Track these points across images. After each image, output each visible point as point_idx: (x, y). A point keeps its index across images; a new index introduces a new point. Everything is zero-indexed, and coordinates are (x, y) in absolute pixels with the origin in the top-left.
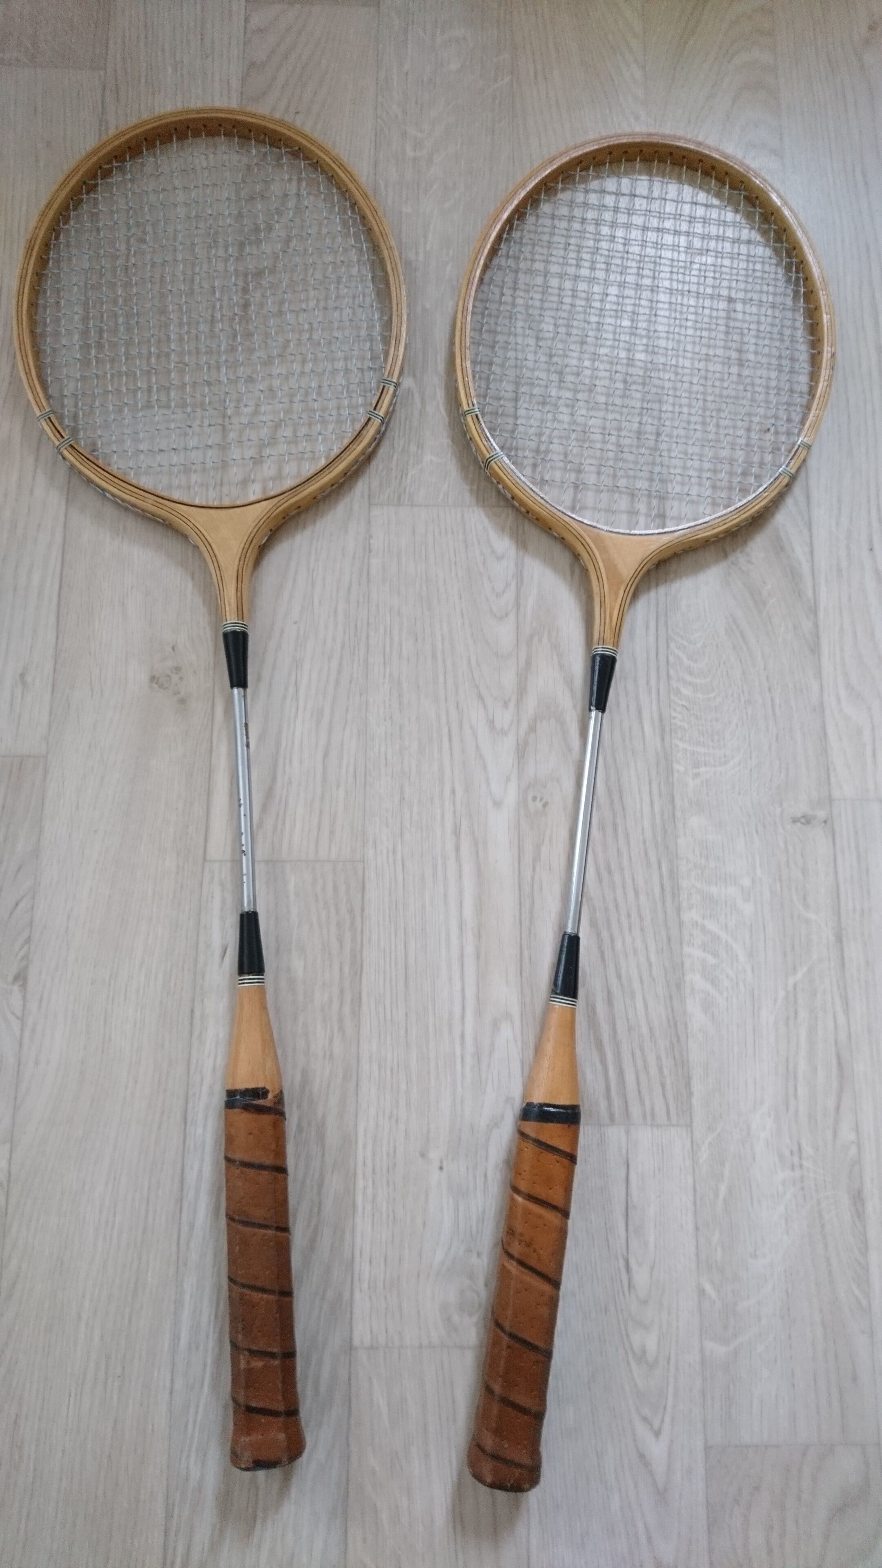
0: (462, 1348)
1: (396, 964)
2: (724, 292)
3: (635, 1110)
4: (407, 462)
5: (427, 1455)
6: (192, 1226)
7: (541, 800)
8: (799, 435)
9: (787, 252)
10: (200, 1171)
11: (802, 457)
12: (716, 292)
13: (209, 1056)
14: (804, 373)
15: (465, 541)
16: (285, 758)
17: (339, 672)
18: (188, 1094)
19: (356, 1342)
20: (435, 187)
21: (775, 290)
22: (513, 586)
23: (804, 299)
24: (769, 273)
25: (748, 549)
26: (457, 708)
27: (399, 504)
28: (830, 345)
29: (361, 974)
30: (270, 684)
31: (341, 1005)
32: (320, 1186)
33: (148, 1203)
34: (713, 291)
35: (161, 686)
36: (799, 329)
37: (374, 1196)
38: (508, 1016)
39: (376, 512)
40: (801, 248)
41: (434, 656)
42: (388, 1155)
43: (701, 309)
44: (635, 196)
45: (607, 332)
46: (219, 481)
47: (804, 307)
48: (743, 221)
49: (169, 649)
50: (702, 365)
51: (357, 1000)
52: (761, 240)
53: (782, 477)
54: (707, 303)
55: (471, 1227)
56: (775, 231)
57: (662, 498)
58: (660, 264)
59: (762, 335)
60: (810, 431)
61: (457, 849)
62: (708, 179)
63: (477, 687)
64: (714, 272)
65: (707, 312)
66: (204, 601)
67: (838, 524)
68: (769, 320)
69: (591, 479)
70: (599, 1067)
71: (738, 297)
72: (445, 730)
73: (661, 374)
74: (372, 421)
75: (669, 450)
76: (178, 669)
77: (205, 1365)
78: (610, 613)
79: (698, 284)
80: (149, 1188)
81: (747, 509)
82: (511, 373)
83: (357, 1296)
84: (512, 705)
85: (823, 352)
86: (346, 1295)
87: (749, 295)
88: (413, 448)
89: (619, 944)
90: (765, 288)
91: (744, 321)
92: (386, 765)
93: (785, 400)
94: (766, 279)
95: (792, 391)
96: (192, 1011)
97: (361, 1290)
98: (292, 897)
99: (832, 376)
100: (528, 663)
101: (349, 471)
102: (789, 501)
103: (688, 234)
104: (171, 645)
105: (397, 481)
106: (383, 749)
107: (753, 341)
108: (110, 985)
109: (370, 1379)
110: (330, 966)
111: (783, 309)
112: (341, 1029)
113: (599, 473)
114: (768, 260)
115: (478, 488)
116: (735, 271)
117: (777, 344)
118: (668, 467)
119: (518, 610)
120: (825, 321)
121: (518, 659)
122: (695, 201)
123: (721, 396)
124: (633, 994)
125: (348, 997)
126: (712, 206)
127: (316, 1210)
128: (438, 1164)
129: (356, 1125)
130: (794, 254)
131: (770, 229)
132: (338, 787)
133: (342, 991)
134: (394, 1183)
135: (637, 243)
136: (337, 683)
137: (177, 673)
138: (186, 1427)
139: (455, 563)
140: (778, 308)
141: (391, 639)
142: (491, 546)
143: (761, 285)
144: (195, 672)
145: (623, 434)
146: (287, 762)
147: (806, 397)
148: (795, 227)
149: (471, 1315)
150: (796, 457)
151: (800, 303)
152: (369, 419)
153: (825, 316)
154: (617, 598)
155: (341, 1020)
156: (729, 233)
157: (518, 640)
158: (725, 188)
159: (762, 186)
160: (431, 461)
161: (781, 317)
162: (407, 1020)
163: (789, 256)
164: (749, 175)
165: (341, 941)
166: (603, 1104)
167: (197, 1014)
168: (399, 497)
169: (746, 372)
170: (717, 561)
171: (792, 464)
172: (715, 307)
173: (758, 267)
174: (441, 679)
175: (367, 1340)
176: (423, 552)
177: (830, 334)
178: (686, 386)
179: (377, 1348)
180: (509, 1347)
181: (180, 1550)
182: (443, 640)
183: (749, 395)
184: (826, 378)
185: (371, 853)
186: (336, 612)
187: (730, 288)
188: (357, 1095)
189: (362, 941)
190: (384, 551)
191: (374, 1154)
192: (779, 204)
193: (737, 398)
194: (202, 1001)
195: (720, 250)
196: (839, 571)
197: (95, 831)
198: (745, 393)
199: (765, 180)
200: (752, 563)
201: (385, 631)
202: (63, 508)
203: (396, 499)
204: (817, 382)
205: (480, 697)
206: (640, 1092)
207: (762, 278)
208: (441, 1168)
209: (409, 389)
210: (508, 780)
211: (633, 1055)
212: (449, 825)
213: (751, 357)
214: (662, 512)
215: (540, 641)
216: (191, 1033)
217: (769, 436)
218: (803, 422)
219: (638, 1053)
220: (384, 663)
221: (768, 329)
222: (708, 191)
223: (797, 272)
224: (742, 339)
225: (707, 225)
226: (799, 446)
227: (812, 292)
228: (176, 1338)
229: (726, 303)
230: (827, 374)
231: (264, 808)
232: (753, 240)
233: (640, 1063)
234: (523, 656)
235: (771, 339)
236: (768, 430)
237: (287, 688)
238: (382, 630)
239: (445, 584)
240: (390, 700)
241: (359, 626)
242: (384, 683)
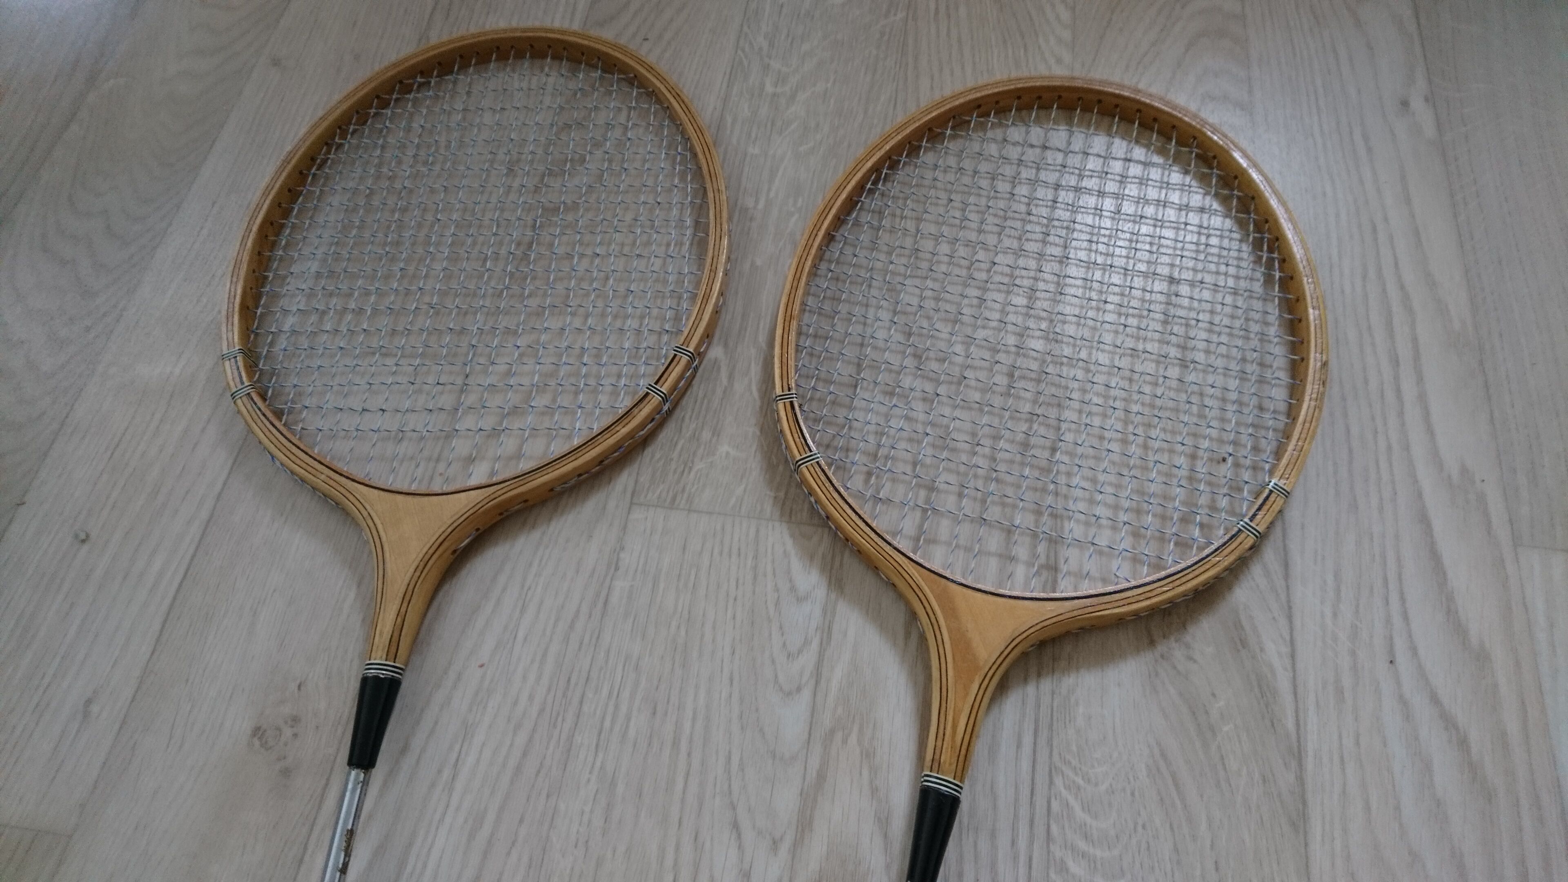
2: (1164, 271)
4: (694, 454)
8: (1271, 473)
9: (1255, 225)
11: (1276, 508)
12: (1152, 270)
14: (1280, 385)
15: (755, 568)
17: (525, 754)
20: (793, 127)
21: (1238, 272)
22: (815, 645)
23: (1279, 287)
24: (1229, 250)
25: (1188, 638)
26: (696, 840)
27: (672, 505)
28: (1319, 350)
30: (418, 762)
34: (1149, 268)
35: (264, 745)
36: (1273, 325)
39: (638, 514)
40: (1276, 221)
41: (676, 744)
43: (1128, 289)
44: (1046, 148)
45: (991, 309)
46: (435, 455)
47: (1279, 297)
48: (1194, 183)
49: (293, 686)
50: (1125, 363)
52: (1219, 209)
53: (1243, 536)
54: (1138, 282)
56: (1239, 198)
57: (1055, 541)
58: (1074, 230)
59: (1217, 329)
60: (1288, 471)
62: (1147, 133)
63: (734, 807)
64: (1151, 244)
65: (1137, 293)
66: (363, 620)
67: (1335, 615)
68: (1228, 310)
69: (949, 502)
71: (1183, 277)
73: (1065, 370)
74: (649, 397)
75: (1069, 474)
76: (295, 720)
78: (954, 719)
79: (1128, 257)
81: (1184, 580)
82: (850, 352)
84: (784, 851)
85: (1308, 359)
87: (1199, 277)
88: (706, 435)
90: (1223, 268)
91: (1190, 309)
93: (1250, 421)
94: (1224, 257)
95: (1261, 408)
99: (1323, 394)
100: (821, 777)
101: (607, 458)
102: (1256, 570)
103: (1116, 196)
104: (298, 682)
105: (676, 476)
107: (1204, 335)
111: (1251, 297)
113: (960, 495)
114: (1228, 233)
115: (786, 494)
116: (1180, 245)
117: (1240, 343)
118: (1066, 497)
119: (817, 683)
120: (1311, 317)
121: (806, 768)
122: (1129, 157)
123: (1152, 406)
126: (1154, 165)
130: (1267, 227)
131: (1231, 196)
135: (1045, 203)
136: (518, 771)
137: (292, 727)
139: (735, 600)
140: (1242, 295)
141: (617, 707)
142: (791, 581)
143: (1218, 264)
144: (317, 727)
145: (1002, 444)
147: (1282, 418)
148: (1267, 195)
150: (1266, 507)
151: (1274, 291)
152: (647, 394)
153: (1311, 311)
154: (966, 695)
156: (1175, 197)
157: (810, 734)
158: (1170, 144)
159: (1221, 143)
160: (728, 453)
161: (1244, 307)
163: (1258, 229)
164: (1204, 129)
168: (674, 499)
169: (1191, 377)
170: (1138, 650)
171: (1259, 517)
172: (1149, 289)
173: (1214, 241)
174: (680, 785)
176: (692, 577)
177: (1319, 335)
178: (1100, 388)
182: (694, 719)
183: (1195, 409)
184: (1314, 396)
186: (545, 654)
187: (1172, 265)
190: (636, 571)
192: (1245, 165)
193: (1177, 410)
195: (1160, 217)
196: (1340, 691)
198: (1188, 406)
199: (1226, 136)
200: (1195, 661)
201: (610, 693)
202: (226, 472)
203: (669, 500)
204: (1300, 401)
205: (736, 826)
207: (1219, 256)
209: (716, 359)
213: (1200, 357)
214: (1052, 561)
215: (845, 741)
217: (1225, 470)
218: (1278, 454)
220: (597, 746)
221: (1226, 321)
222: (1147, 147)
223: (1271, 250)
224: (1187, 332)
225: (1144, 187)
226: (1271, 491)
227: (1292, 278)
229: (1166, 284)
230: (1316, 390)
232: (1207, 207)
234: (814, 763)
235: (1230, 335)
236: (1224, 460)
237: (440, 772)
238: (605, 692)
239: (714, 628)
240: (592, 812)
241: (573, 681)
242: (589, 780)
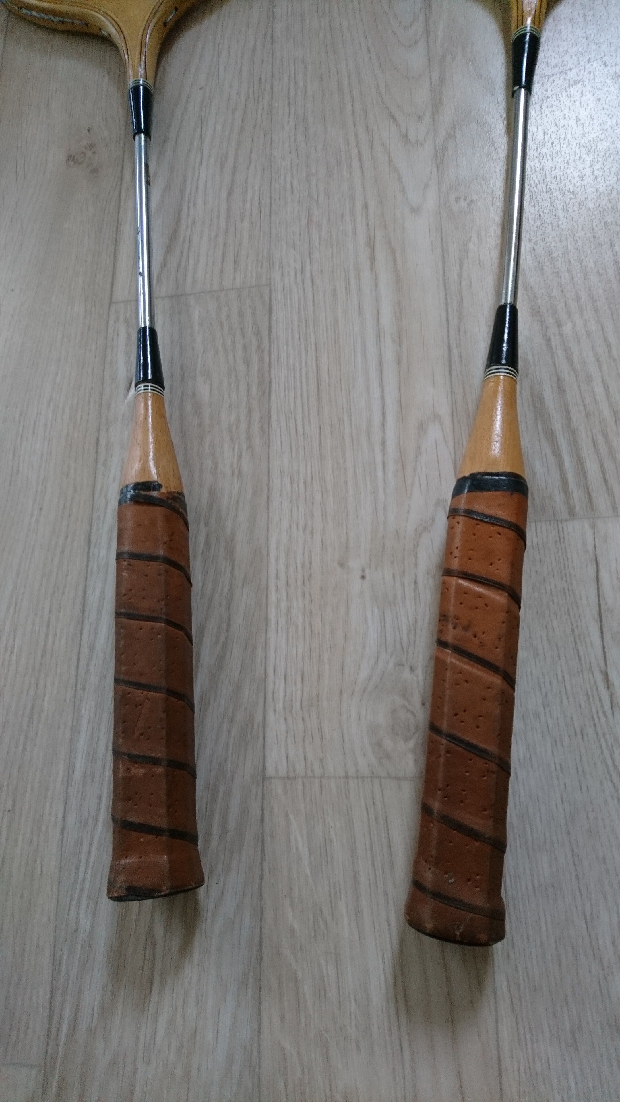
0: (398, 778)
1: (307, 379)
3: (602, 502)
5: (358, 913)
6: (92, 648)
7: (465, 199)
10: (103, 592)
13: (114, 481)
16: (189, 202)
17: (243, 121)
18: (92, 518)
19: (270, 770)
22: (422, 18)
26: (367, 129)
29: (270, 392)
31: (250, 423)
32: (230, 600)
33: (48, 626)
35: (77, 162)
37: (289, 608)
38: (437, 417)
41: (341, 90)
42: (303, 566)
49: (85, 131)
51: (267, 418)
55: (401, 639)
61: (372, 259)
63: (388, 108)
70: (552, 459)
72: (355, 152)
76: (92, 146)
77: (100, 798)
80: (50, 611)
83: (271, 717)
84: (427, 119)
86: (258, 718)
89: (567, 329)
92: (292, 192)
96: (98, 440)
97: (275, 711)
98: (196, 328)
100: (442, 79)
104: (87, 128)
106: (289, 178)
108: (19, 422)
109: (287, 815)
110: (237, 388)
112: (250, 447)
119: (428, 36)
121: (430, 78)
124: (589, 379)
125: (256, 415)
127: (225, 626)
128: (360, 573)
129: (267, 539)
132: (242, 220)
133: (250, 411)
134: (310, 594)
136: (242, 129)
137: (91, 149)
138: (77, 869)
139: (360, 10)
141: (296, 83)
144: (107, 146)
146: (192, 204)
149: (407, 739)
155: (249, 438)
157: (429, 61)
162: (320, 433)
165: (248, 363)
166: (559, 498)
167: (103, 442)
174: (349, 107)
175: (283, 771)
176: (327, 8)
179: (295, 778)
180: (448, 752)
181: (67, 1014)
182: (349, 75)
185: (277, 276)
186: (240, 72)
188: (268, 509)
189: (270, 362)
190: (288, 16)
191: (287, 566)
194: (107, 430)
197: (12, 290)
201: (290, 79)
205: (392, 117)
206: (606, 481)
208: (363, 577)
210: (426, 186)
211: (594, 442)
212: (362, 238)
215: (454, 58)
216: (96, 462)
219: (600, 439)
220: (289, 105)
228: (70, 768)
231: (169, 249)
233: (603, 450)
234: (436, 74)
237: (191, 143)
238: (286, 78)
239: (349, 29)
240: (295, 135)
241: (263, 79)
242: (289, 121)
